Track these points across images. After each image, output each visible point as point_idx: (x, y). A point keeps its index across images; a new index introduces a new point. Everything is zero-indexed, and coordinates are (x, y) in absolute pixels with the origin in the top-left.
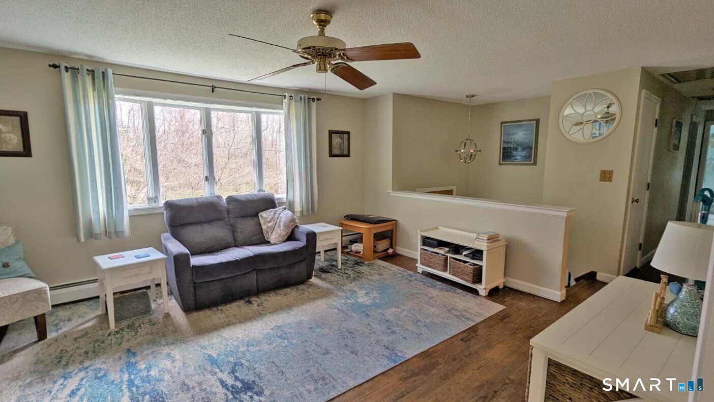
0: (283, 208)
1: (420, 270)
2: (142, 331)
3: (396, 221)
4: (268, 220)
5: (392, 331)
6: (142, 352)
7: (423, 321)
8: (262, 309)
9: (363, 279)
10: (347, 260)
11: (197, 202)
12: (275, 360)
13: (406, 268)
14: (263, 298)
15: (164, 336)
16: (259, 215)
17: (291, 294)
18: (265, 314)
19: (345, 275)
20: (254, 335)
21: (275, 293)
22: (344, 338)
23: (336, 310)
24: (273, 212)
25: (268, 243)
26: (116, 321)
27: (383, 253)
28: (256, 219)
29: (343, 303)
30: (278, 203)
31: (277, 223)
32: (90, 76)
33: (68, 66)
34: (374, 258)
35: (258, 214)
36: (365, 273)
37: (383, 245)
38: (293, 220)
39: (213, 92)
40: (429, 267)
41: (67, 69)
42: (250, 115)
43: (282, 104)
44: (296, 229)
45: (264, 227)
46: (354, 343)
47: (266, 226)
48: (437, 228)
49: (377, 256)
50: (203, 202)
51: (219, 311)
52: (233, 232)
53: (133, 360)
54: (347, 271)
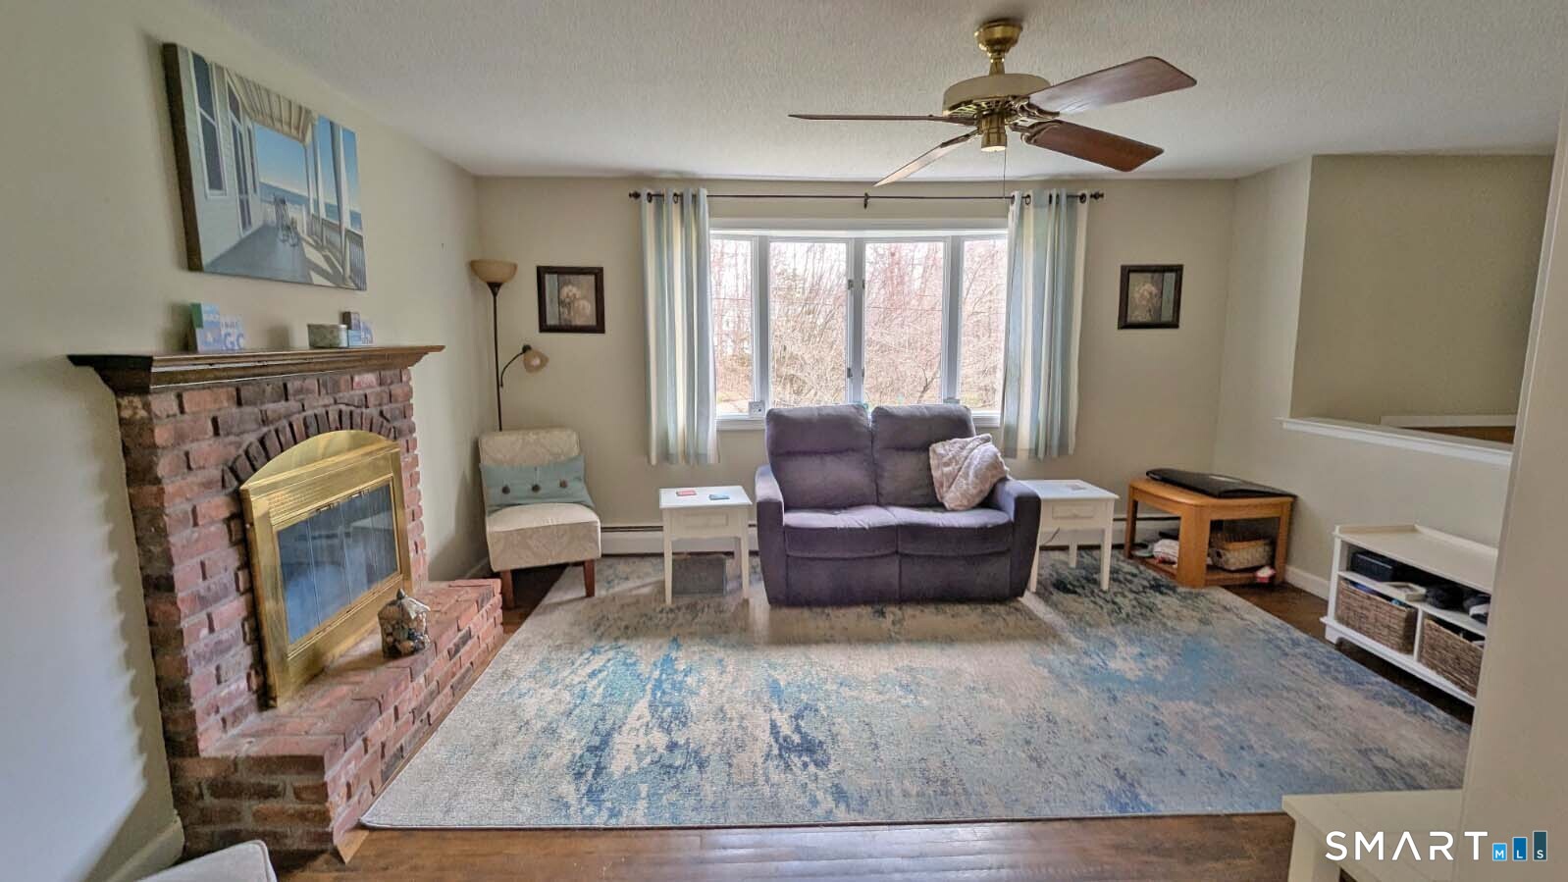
0: (982, 439)
1: (1332, 636)
2: (702, 618)
3: (1294, 497)
4: (945, 459)
5: (1156, 749)
6: (690, 646)
7: (1261, 751)
8: (896, 630)
9: (1152, 624)
10: (1134, 575)
11: (819, 415)
12: (874, 721)
13: (1288, 622)
14: (909, 611)
15: (726, 632)
16: (931, 448)
17: (969, 616)
18: (898, 641)
19: (1110, 606)
20: (860, 669)
21: (937, 608)
22: (1031, 728)
23: (1046, 670)
24: (958, 445)
25: (938, 506)
26: (674, 593)
27: (1237, 575)
28: (923, 456)
29: (1069, 660)
30: (976, 428)
31: (963, 469)
32: (679, 204)
33: (652, 193)
34: (1208, 584)
35: (929, 445)
36: (1164, 612)
37: (1241, 555)
38: (995, 465)
39: (866, 206)
40: (1359, 630)
41: (650, 197)
42: (941, 245)
43: (1007, 217)
44: (1000, 486)
45: (936, 474)
46: (1048, 742)
47: (940, 472)
48: (1413, 530)
49: (1219, 580)
50: (828, 415)
51: (824, 617)
52: (876, 475)
53: (674, 655)
54: (1119, 599)
